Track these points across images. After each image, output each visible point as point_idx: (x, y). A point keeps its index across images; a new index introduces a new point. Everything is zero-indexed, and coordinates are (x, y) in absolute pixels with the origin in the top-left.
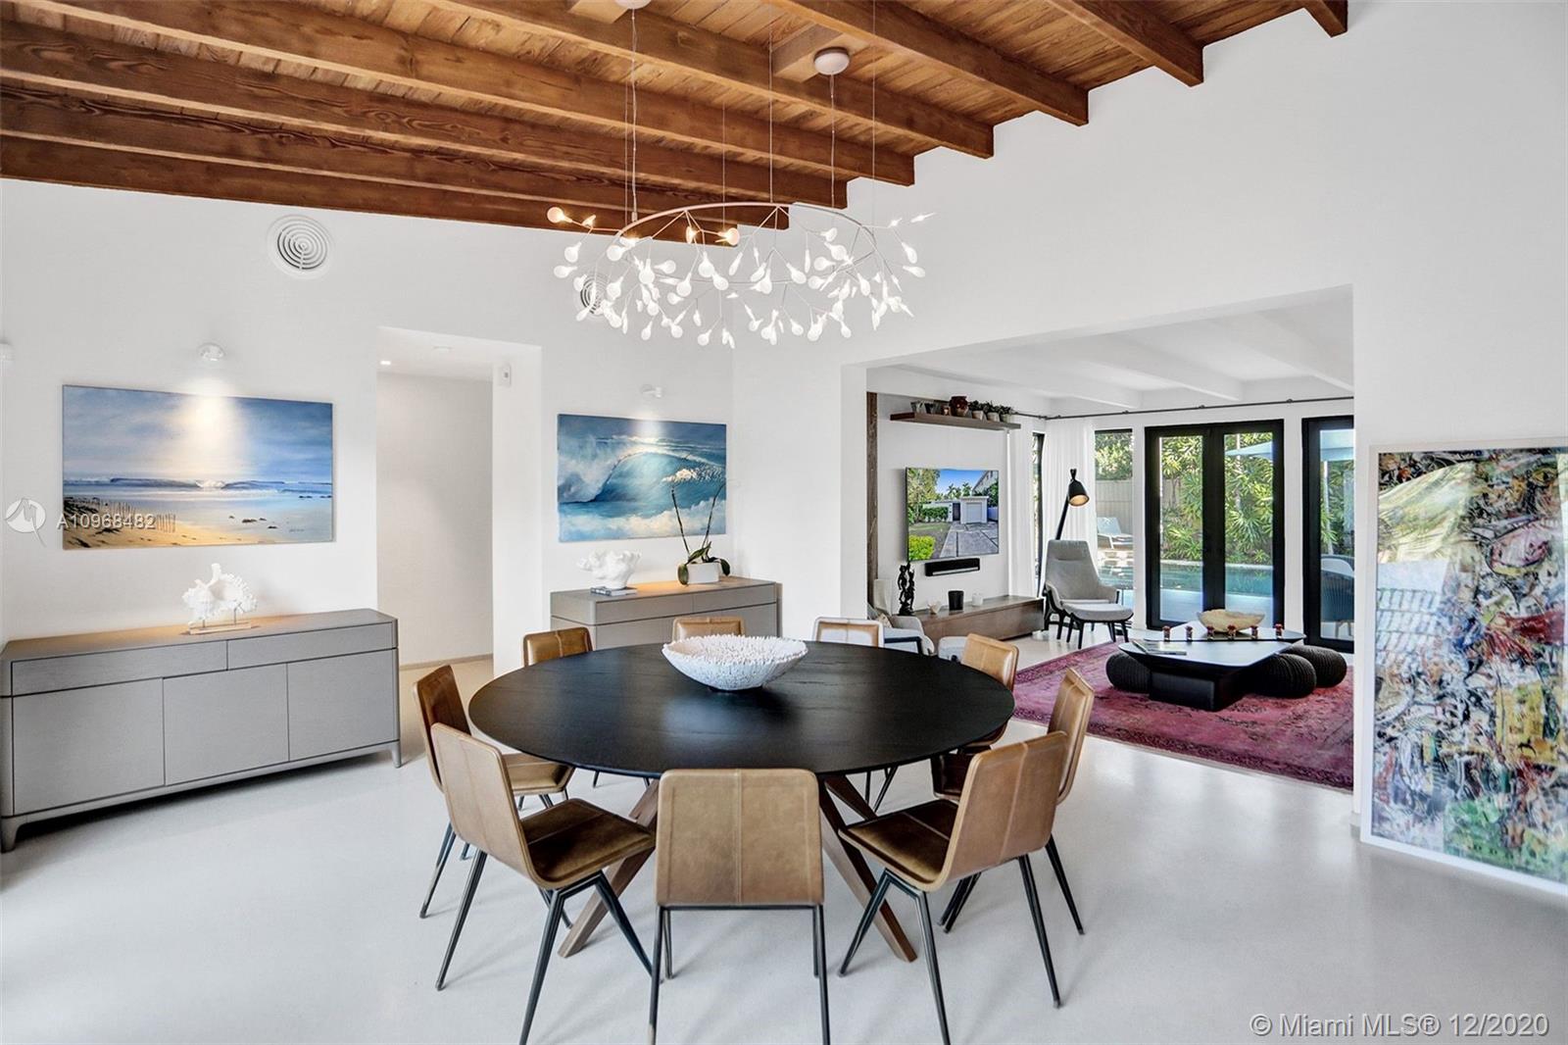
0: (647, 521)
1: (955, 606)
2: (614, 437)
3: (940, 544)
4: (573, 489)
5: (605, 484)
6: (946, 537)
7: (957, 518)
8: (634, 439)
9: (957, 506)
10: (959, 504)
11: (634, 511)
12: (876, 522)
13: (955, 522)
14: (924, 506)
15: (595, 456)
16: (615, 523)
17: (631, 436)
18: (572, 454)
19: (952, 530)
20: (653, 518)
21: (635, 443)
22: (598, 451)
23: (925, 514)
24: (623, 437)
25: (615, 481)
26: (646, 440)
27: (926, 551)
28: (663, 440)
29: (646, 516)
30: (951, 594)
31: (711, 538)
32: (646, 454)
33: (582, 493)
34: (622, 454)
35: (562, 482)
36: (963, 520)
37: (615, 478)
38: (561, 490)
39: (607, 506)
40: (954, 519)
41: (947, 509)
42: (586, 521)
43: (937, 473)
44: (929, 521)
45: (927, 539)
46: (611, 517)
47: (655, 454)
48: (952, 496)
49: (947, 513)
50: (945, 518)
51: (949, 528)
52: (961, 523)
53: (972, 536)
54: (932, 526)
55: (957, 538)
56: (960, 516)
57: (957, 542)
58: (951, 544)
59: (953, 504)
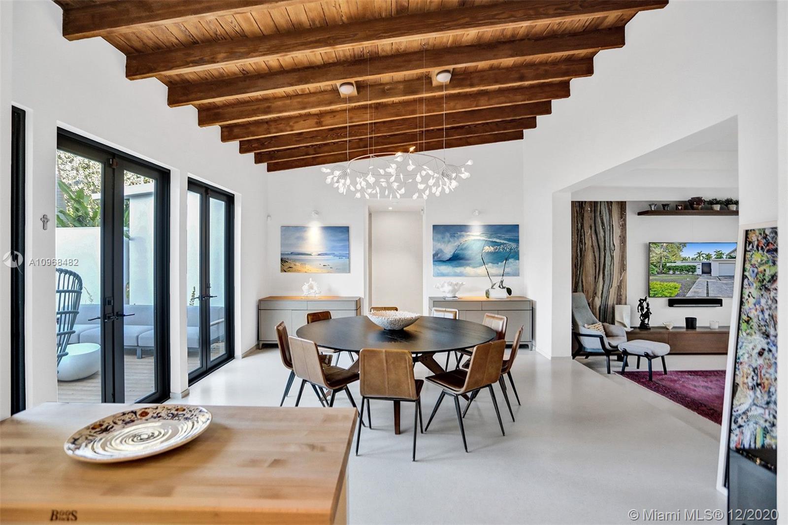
0: (475, 269)
1: (690, 326)
2: (459, 233)
3: (687, 287)
4: (439, 255)
5: (454, 253)
6: (694, 284)
7: (707, 272)
8: (468, 233)
9: (707, 265)
10: (710, 264)
11: (468, 265)
12: (626, 273)
13: (705, 275)
14: (668, 265)
15: (449, 241)
16: (459, 270)
17: (467, 232)
18: (438, 241)
19: (701, 280)
20: (478, 268)
21: (469, 235)
22: (451, 239)
23: (670, 269)
24: (463, 233)
25: (459, 252)
26: (474, 234)
27: (671, 291)
28: (483, 234)
29: (474, 267)
30: (687, 319)
31: (504, 278)
32: (474, 240)
33: (443, 257)
34: (462, 240)
35: (434, 252)
36: (714, 274)
37: (459, 250)
38: (434, 256)
39: (455, 262)
40: (703, 272)
41: (695, 266)
42: (445, 268)
43: (684, 244)
44: (674, 274)
45: (673, 284)
46: (457, 267)
47: (479, 240)
48: (701, 258)
49: (695, 269)
50: (693, 272)
51: (698, 278)
52: (712, 275)
53: (726, 284)
54: (678, 276)
55: (707, 285)
56: (711, 271)
57: (707, 287)
58: (700, 289)
59: (702, 263)
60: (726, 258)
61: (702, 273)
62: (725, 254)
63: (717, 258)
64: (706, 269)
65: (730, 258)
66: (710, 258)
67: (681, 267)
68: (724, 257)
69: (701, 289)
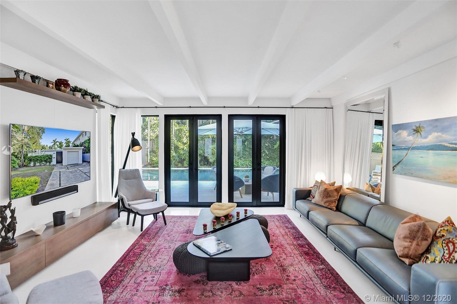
3: (45, 181)
6: (50, 175)
7: (60, 162)
9: (60, 154)
10: (62, 152)
13: (58, 165)
14: (29, 155)
19: (56, 170)
23: (31, 160)
27: (32, 187)
36: (65, 162)
40: (57, 162)
41: (51, 156)
43: (42, 130)
44: (34, 166)
45: (33, 179)
48: (56, 146)
49: (51, 158)
50: (50, 163)
51: (53, 169)
52: (63, 165)
53: (71, 172)
54: (38, 169)
55: (60, 175)
56: (62, 161)
57: (60, 178)
58: (54, 180)
59: (57, 152)
60: (72, 147)
61: (56, 164)
62: (71, 143)
63: (66, 147)
64: (59, 159)
65: (74, 146)
66: (62, 146)
67: (41, 157)
68: (71, 145)
69: (56, 181)
